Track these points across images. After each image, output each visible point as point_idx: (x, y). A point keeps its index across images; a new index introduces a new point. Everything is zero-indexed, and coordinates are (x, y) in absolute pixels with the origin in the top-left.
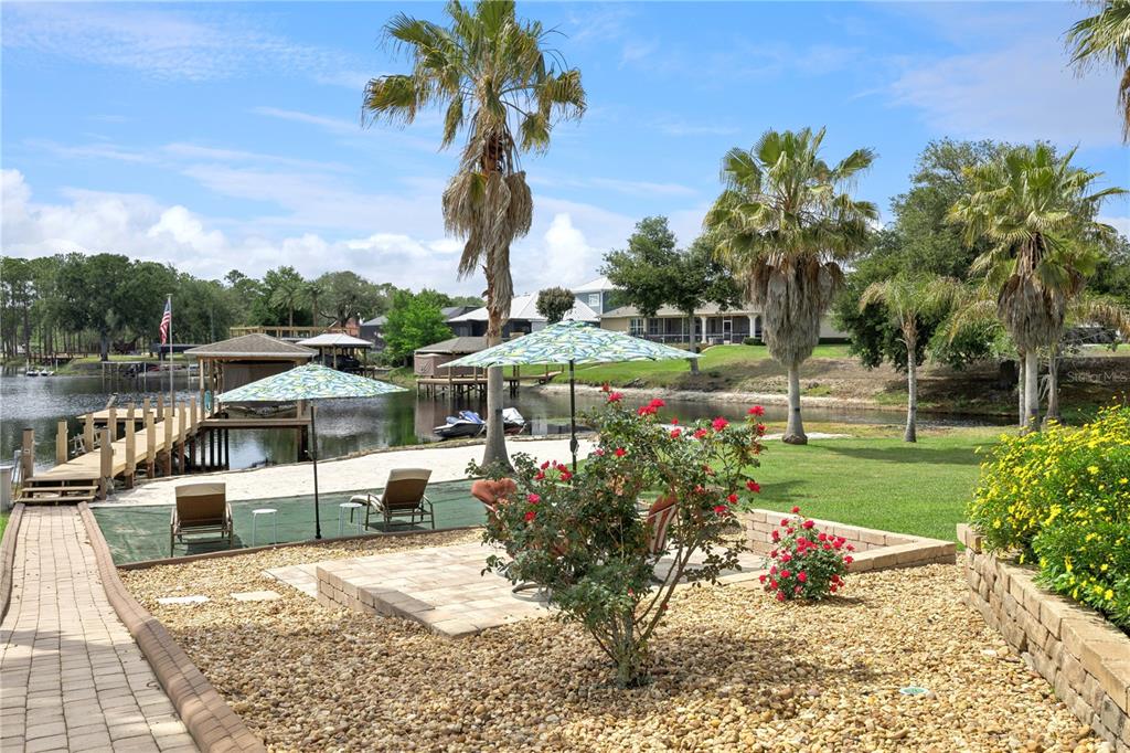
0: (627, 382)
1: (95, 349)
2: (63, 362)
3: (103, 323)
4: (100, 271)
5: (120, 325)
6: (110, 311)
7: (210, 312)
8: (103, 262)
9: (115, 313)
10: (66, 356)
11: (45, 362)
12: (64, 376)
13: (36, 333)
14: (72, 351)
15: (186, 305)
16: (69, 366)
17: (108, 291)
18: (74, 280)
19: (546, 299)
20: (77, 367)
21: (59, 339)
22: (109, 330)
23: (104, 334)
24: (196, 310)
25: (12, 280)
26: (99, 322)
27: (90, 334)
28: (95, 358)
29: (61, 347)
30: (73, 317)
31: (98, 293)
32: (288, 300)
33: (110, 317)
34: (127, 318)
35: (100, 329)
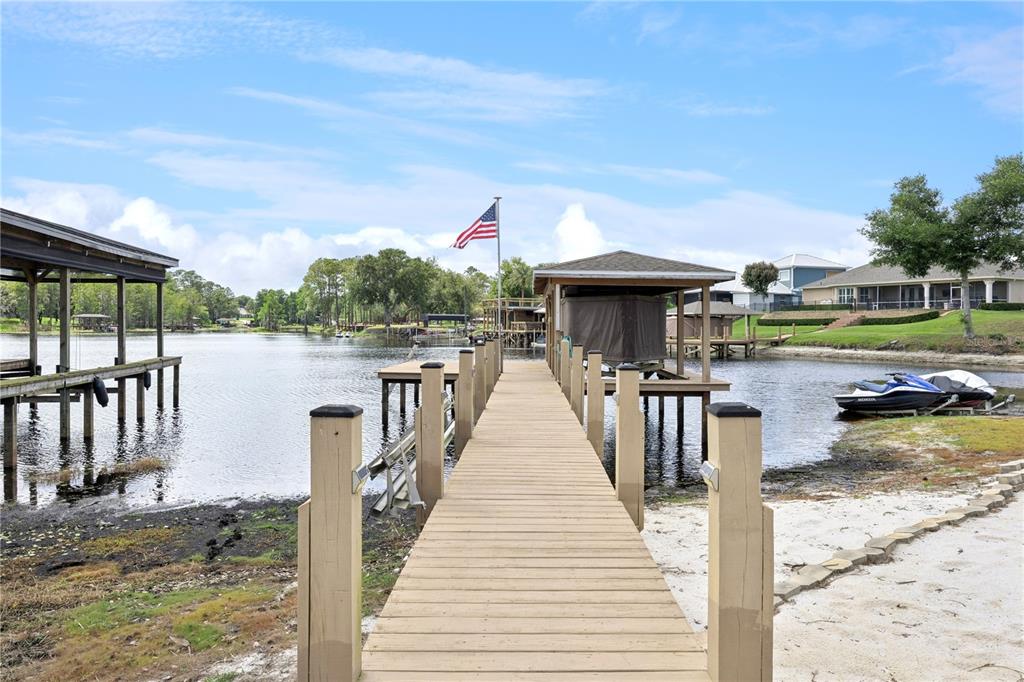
0: (883, 344)
1: (380, 320)
2: (360, 329)
3: (387, 299)
4: (386, 261)
5: (399, 301)
6: (392, 291)
7: (461, 293)
8: (387, 254)
9: (395, 292)
10: (361, 325)
11: (350, 329)
12: (359, 337)
13: (345, 311)
14: (366, 323)
15: (444, 287)
16: (364, 331)
17: (391, 276)
18: (368, 267)
19: (753, 273)
20: (369, 332)
21: (358, 313)
22: (391, 304)
23: (387, 308)
24: (452, 291)
25: (329, 273)
26: (385, 298)
27: (379, 308)
28: (382, 326)
29: (359, 319)
30: (367, 295)
31: (384, 277)
32: (521, 280)
33: (392, 294)
34: (403, 296)
35: (385, 304)
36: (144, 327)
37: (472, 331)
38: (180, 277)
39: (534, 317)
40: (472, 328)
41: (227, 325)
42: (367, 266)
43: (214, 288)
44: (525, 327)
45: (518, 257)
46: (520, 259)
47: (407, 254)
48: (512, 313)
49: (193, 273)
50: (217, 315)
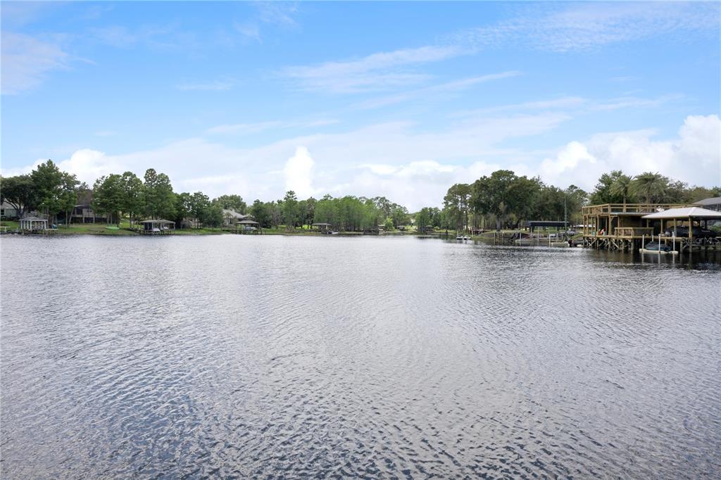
1: (492, 226)
3: (498, 210)
4: (497, 180)
5: (507, 211)
6: (502, 203)
7: (562, 203)
9: (505, 204)
15: (547, 199)
17: (501, 191)
22: (501, 214)
23: (498, 216)
24: (554, 202)
25: (461, 193)
26: (495, 209)
27: (493, 217)
30: (482, 207)
31: (496, 193)
32: (622, 190)
33: (502, 206)
34: (511, 207)
35: (496, 214)
36: (351, 231)
37: (572, 235)
38: (377, 201)
39: (641, 223)
40: (572, 232)
41: (403, 230)
42: (482, 185)
43: (397, 207)
44: (632, 232)
45: (617, 170)
46: (620, 173)
47: (515, 174)
48: (615, 220)
49: (384, 198)
50: (398, 223)
